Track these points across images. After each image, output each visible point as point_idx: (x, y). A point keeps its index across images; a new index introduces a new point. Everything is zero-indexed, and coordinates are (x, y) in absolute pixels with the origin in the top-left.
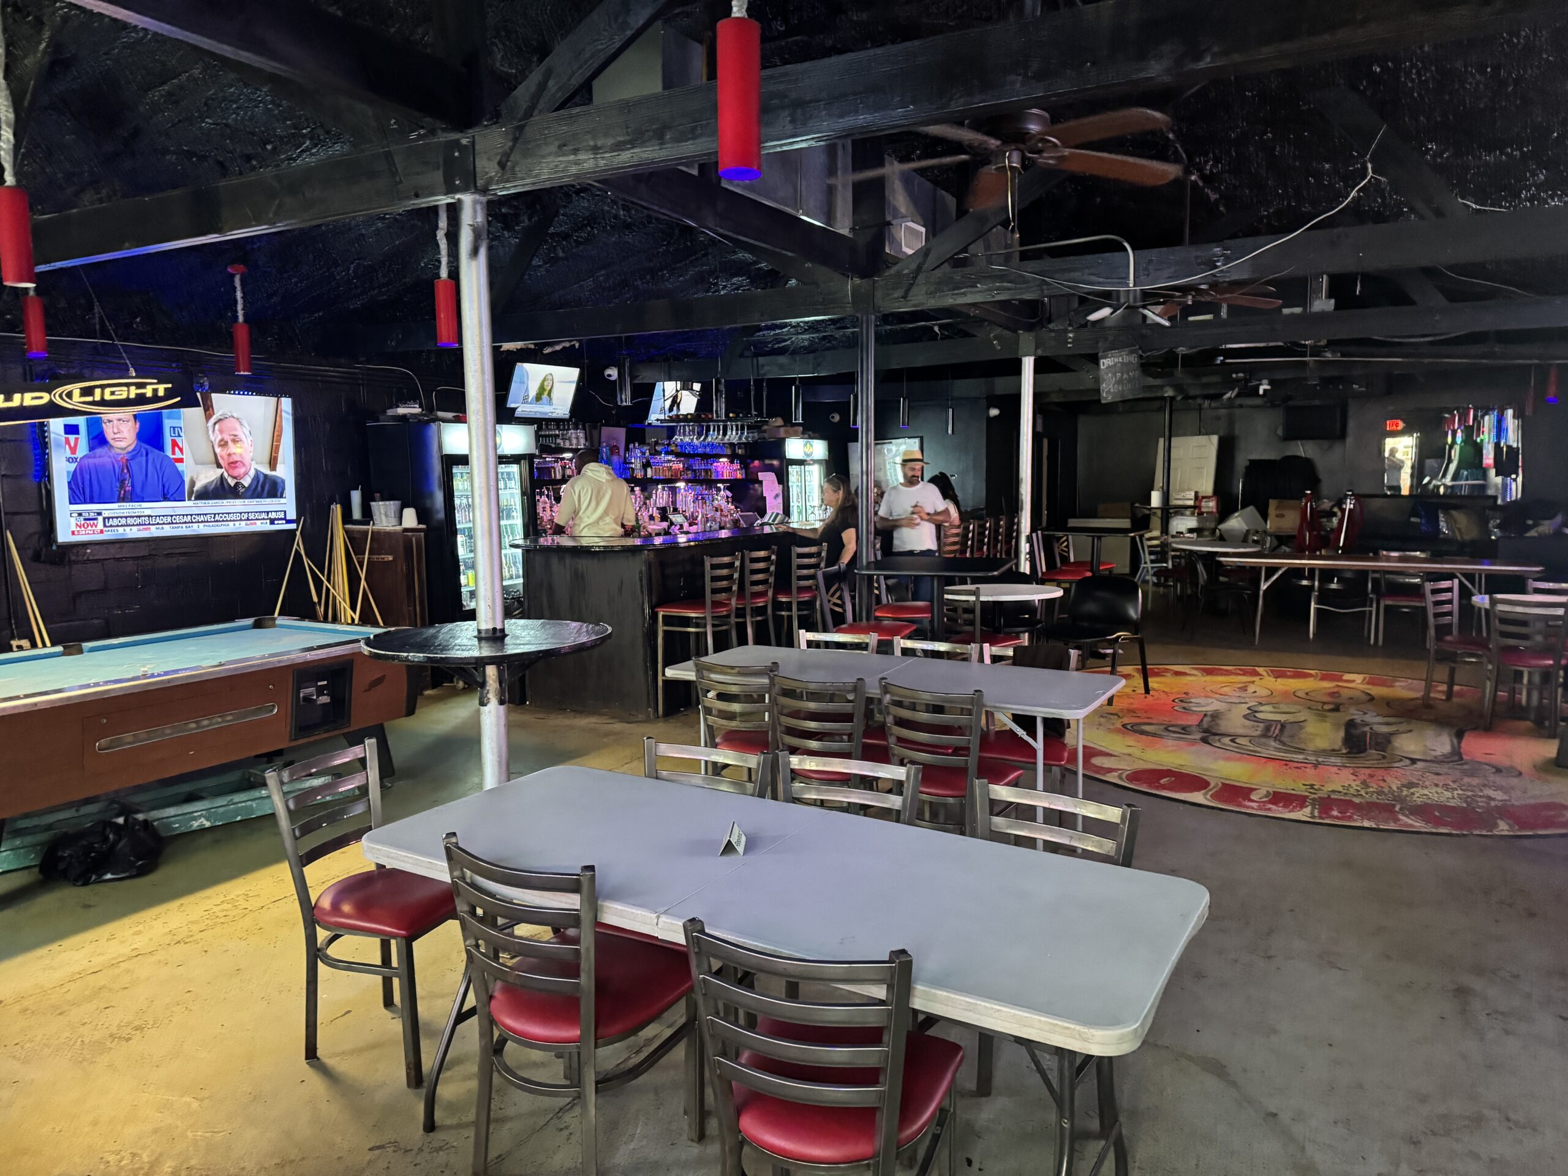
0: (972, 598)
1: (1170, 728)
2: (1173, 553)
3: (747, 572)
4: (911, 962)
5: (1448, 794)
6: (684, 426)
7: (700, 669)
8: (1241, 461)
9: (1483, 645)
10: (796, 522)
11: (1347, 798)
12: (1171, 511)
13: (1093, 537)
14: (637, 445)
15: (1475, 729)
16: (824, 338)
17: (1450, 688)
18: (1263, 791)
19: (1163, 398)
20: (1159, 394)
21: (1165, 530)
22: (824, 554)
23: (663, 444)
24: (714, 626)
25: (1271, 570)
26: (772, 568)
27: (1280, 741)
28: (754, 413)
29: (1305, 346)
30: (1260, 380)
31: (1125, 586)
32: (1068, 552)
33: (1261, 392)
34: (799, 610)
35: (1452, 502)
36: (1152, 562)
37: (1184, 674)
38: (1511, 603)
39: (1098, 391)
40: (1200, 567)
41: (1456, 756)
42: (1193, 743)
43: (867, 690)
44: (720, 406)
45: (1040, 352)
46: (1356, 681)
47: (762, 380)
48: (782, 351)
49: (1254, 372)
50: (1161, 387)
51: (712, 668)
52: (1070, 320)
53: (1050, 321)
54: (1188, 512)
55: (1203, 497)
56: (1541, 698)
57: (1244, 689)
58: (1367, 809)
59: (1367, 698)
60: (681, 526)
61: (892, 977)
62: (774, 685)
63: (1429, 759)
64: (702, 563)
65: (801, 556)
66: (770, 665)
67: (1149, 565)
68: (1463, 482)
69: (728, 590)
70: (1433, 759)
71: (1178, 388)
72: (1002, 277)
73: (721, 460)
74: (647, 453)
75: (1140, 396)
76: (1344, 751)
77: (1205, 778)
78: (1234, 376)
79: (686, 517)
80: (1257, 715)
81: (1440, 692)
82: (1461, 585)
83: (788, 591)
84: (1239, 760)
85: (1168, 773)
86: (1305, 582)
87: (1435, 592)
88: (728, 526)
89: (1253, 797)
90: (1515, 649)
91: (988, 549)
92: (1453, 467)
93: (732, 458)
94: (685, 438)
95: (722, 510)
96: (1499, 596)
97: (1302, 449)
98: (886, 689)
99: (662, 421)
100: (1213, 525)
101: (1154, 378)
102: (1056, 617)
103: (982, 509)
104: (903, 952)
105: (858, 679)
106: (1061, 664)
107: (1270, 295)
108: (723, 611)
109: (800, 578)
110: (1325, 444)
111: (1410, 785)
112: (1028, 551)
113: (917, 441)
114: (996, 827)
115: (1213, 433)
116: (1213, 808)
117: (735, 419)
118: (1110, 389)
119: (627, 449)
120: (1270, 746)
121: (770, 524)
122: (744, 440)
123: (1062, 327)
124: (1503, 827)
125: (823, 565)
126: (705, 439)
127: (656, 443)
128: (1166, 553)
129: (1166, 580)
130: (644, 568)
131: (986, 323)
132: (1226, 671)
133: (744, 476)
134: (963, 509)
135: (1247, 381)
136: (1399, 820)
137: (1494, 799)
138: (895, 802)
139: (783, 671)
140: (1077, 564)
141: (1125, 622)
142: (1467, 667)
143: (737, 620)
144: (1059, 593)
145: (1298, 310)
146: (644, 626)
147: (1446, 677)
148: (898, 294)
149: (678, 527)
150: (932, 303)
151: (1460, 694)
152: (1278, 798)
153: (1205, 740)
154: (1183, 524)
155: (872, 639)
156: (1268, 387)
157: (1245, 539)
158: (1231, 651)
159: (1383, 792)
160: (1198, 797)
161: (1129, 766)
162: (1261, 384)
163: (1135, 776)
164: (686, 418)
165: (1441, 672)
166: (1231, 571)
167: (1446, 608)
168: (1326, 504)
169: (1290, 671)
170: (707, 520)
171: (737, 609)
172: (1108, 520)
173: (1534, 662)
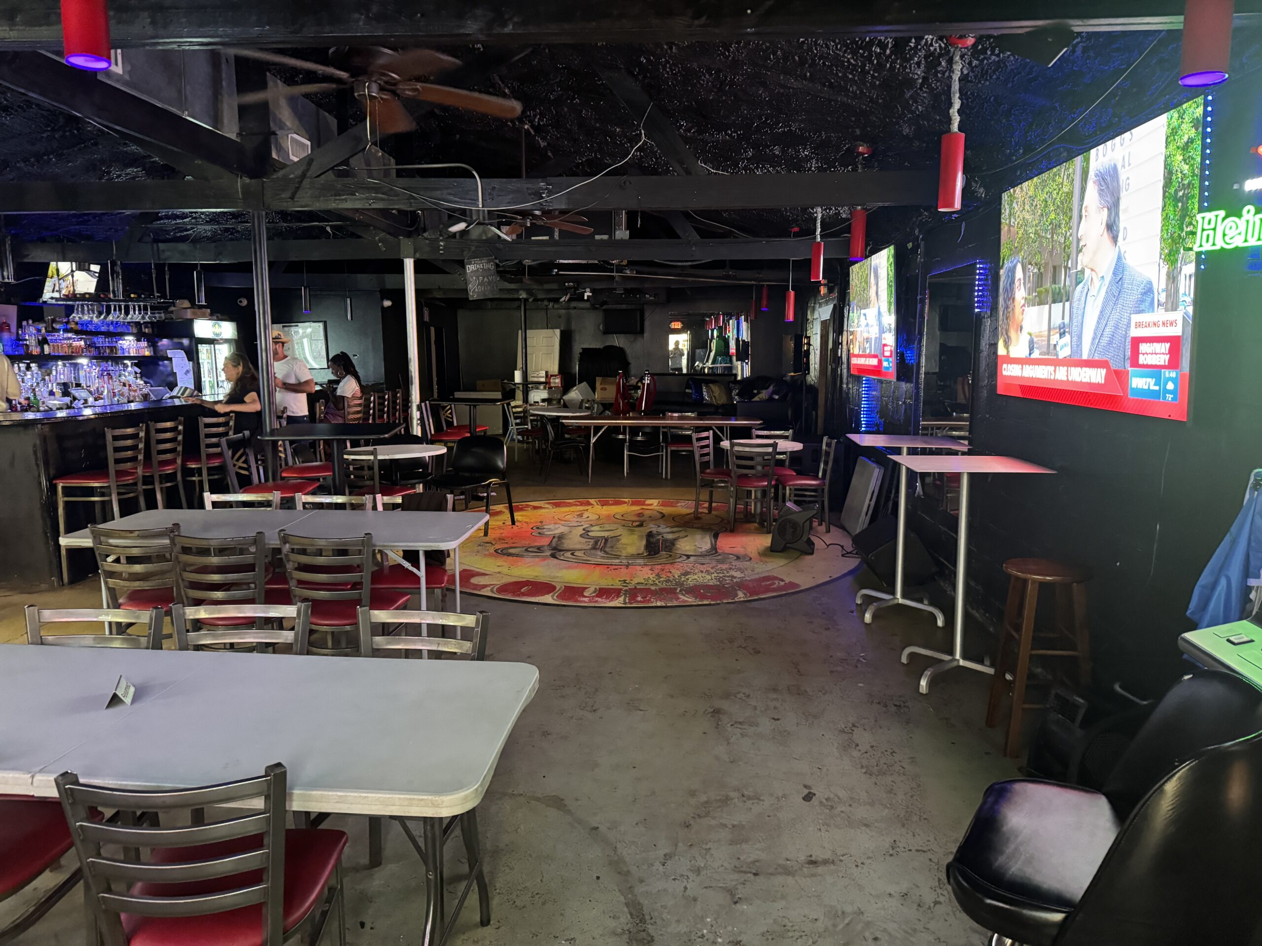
0: (372, 457)
1: (529, 549)
2: (532, 418)
3: (153, 442)
4: (285, 772)
5: (709, 577)
6: (82, 306)
7: (96, 536)
8: (577, 349)
9: (728, 474)
10: (208, 396)
11: (647, 587)
12: (530, 386)
13: (470, 406)
14: (30, 322)
15: (726, 531)
16: (227, 230)
17: (710, 505)
18: (592, 589)
19: (519, 299)
20: (516, 296)
21: (526, 400)
22: (232, 423)
23: (61, 322)
24: (119, 494)
25: (598, 428)
26: (180, 438)
27: (605, 551)
28: (157, 294)
29: (613, 264)
30: (585, 289)
31: (494, 443)
32: (452, 418)
33: (586, 298)
34: (209, 475)
35: (712, 378)
36: (517, 424)
37: (540, 508)
38: (744, 446)
39: (466, 291)
40: (549, 428)
41: (714, 549)
42: (545, 558)
43: (267, 541)
44: (117, 286)
45: (418, 255)
46: (654, 504)
47: (164, 264)
48: (184, 239)
49: (580, 282)
50: (517, 291)
51: (110, 534)
52: (440, 232)
53: (425, 230)
54: (542, 387)
55: (552, 376)
56: (762, 507)
57: (581, 515)
58: (661, 593)
59: (660, 516)
60: (86, 401)
61: (269, 789)
62: (175, 545)
63: (697, 554)
64: (104, 435)
65: (208, 426)
66: (171, 526)
67: (515, 427)
68: (719, 365)
69: (134, 459)
70: (700, 554)
71: (529, 292)
72: (376, 189)
73: (126, 338)
74: (43, 331)
75: (498, 296)
76: (645, 554)
77: (553, 583)
78: (567, 284)
79: (90, 392)
80: (590, 534)
81: (704, 508)
82: (715, 433)
83: (197, 458)
84: (576, 568)
85: (527, 583)
86: (621, 437)
87: (699, 439)
88: (137, 400)
89: (586, 594)
90: (746, 475)
91: (388, 416)
92: (712, 354)
93: (139, 337)
94: (85, 316)
95: (130, 386)
96: (735, 441)
97: (618, 341)
98: (285, 539)
99: (57, 299)
100: (559, 397)
101: (510, 283)
102: (444, 470)
103: (382, 384)
104: (279, 765)
105: (258, 533)
106: (441, 507)
107: (583, 223)
108: (129, 480)
109: (209, 446)
110: (631, 337)
111: (686, 574)
112: (419, 417)
113: (321, 325)
114: (377, 645)
115: (557, 328)
116: (558, 605)
117: (138, 300)
118: (475, 290)
119: (19, 326)
120: (596, 555)
121: (179, 398)
122: (147, 319)
123: (433, 237)
124: (741, 596)
125: (231, 433)
126: (105, 318)
127: (53, 321)
128: (527, 417)
129: (528, 438)
130: (38, 442)
131: (372, 228)
132: (569, 503)
133: (152, 354)
134: (363, 383)
135: (576, 289)
136: (679, 598)
137: (735, 577)
138: (287, 636)
139: (184, 531)
140: (460, 427)
141: (494, 471)
142: (719, 490)
143: (144, 487)
144: (444, 450)
145: (605, 237)
146: (41, 498)
147: (707, 498)
148: (286, 195)
149: (82, 402)
150: (318, 206)
151: (716, 509)
152: (603, 592)
153: (553, 556)
154: (538, 395)
155: (276, 496)
156: (591, 294)
157: (580, 407)
158: (571, 489)
159: (669, 580)
160: (548, 599)
161: (498, 582)
162: (585, 292)
163: (503, 589)
164: (83, 297)
165: (704, 495)
166: (572, 430)
167: (706, 451)
168: (633, 381)
169: (611, 501)
170: (114, 395)
171: (144, 477)
172: (484, 393)
173: (756, 484)
